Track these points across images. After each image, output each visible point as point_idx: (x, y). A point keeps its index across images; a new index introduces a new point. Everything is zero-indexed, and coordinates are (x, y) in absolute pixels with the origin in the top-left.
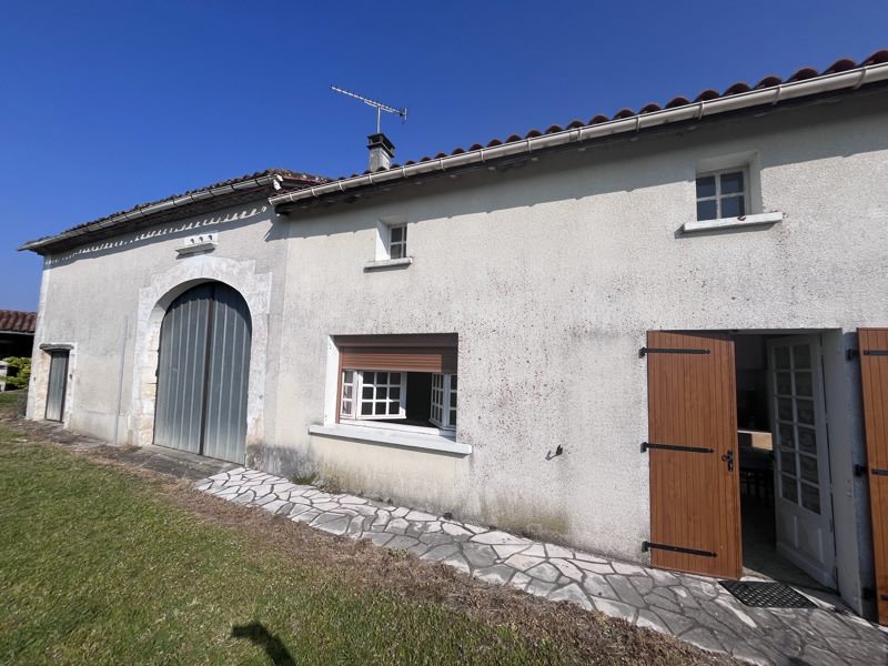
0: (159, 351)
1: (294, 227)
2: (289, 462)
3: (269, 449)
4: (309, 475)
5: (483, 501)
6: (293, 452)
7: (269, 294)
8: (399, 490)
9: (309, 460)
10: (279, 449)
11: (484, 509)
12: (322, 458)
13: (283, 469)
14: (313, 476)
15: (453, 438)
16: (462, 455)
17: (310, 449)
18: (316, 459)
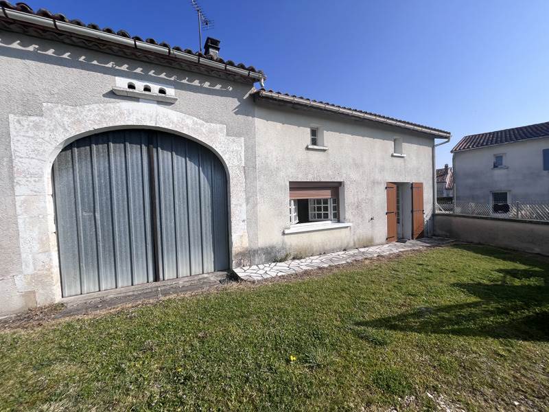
0: (54, 195)
1: (257, 111)
2: (270, 254)
3: (254, 251)
4: (283, 256)
5: (354, 240)
6: (272, 248)
7: (243, 153)
8: (327, 248)
9: (283, 248)
10: (262, 249)
11: (354, 243)
12: (291, 245)
13: (266, 259)
14: (287, 256)
15: (339, 221)
16: (347, 227)
17: (283, 243)
18: (288, 247)
